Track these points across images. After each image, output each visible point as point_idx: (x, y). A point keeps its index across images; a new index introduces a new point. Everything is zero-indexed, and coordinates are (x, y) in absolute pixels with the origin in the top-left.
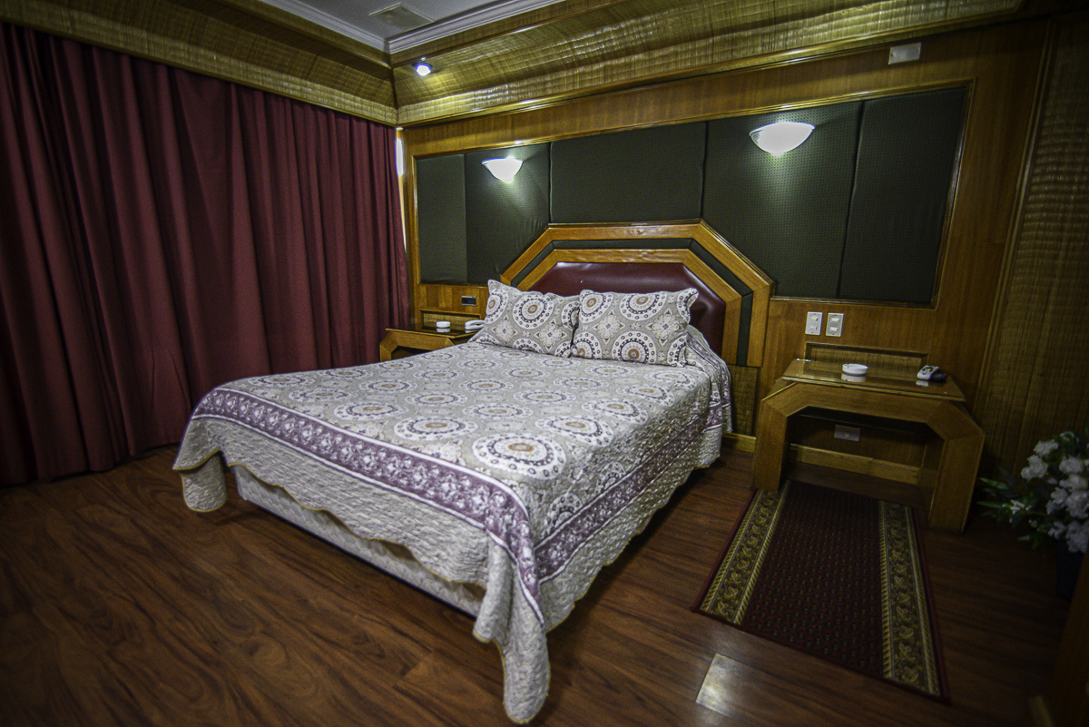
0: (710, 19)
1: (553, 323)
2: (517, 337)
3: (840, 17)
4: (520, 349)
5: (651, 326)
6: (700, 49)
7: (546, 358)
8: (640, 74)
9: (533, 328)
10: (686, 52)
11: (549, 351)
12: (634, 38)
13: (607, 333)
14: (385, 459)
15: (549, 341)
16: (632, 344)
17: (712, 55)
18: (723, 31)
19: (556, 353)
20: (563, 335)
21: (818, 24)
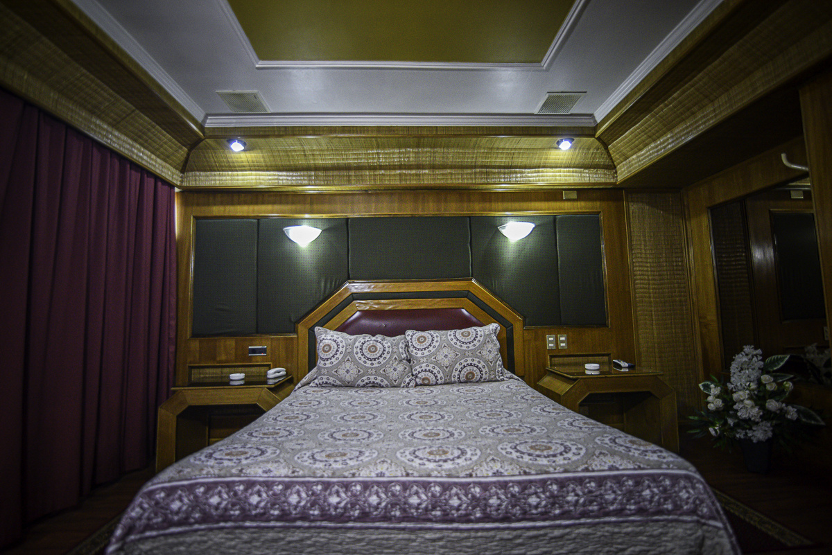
0: (476, 159)
1: (395, 359)
2: (363, 375)
3: (543, 172)
4: (364, 386)
5: (480, 353)
6: (467, 174)
7: (394, 391)
8: (427, 182)
9: (377, 365)
10: (458, 174)
11: (395, 384)
12: (425, 159)
13: (446, 362)
14: (558, 491)
15: (394, 375)
16: (468, 368)
17: (475, 179)
18: (482, 167)
19: (403, 385)
20: (405, 368)
21: (532, 173)
